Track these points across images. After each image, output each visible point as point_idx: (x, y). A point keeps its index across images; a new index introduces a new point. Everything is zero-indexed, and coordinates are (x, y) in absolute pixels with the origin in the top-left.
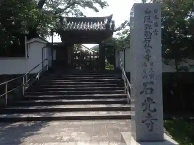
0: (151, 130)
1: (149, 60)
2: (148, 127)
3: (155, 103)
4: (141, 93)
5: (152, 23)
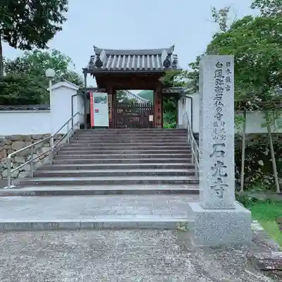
0: (221, 197)
1: (220, 120)
2: (218, 193)
3: (225, 167)
4: (211, 156)
5: (224, 77)
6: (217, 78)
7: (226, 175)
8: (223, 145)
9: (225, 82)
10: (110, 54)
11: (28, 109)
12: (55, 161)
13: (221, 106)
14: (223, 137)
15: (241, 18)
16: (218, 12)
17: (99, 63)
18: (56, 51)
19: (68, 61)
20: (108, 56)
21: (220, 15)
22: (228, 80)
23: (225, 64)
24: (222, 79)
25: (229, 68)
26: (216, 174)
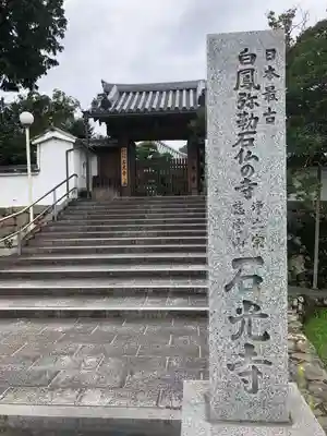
0: (254, 391)
1: (249, 196)
2: (245, 382)
3: (265, 316)
4: (227, 288)
5: (258, 88)
6: (241, 90)
7: (266, 336)
8: (259, 259)
9: (261, 99)
10: (124, 91)
11: (7, 172)
12: (25, 249)
13: (251, 162)
14: (258, 241)
15: (313, 25)
16: (277, 19)
17: (106, 103)
18: (59, 93)
19: (76, 106)
20: (121, 93)
21: (281, 24)
22: (270, 94)
23: (261, 54)
24: (253, 92)
25: (273, 64)
26: (239, 334)
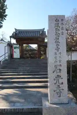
0: (60, 96)
1: (58, 51)
2: (58, 94)
3: (62, 78)
4: (53, 72)
5: (60, 27)
7: (62, 83)
8: (61, 65)
22: (62, 28)
24: (58, 28)
25: (63, 22)
26: (56, 83)
